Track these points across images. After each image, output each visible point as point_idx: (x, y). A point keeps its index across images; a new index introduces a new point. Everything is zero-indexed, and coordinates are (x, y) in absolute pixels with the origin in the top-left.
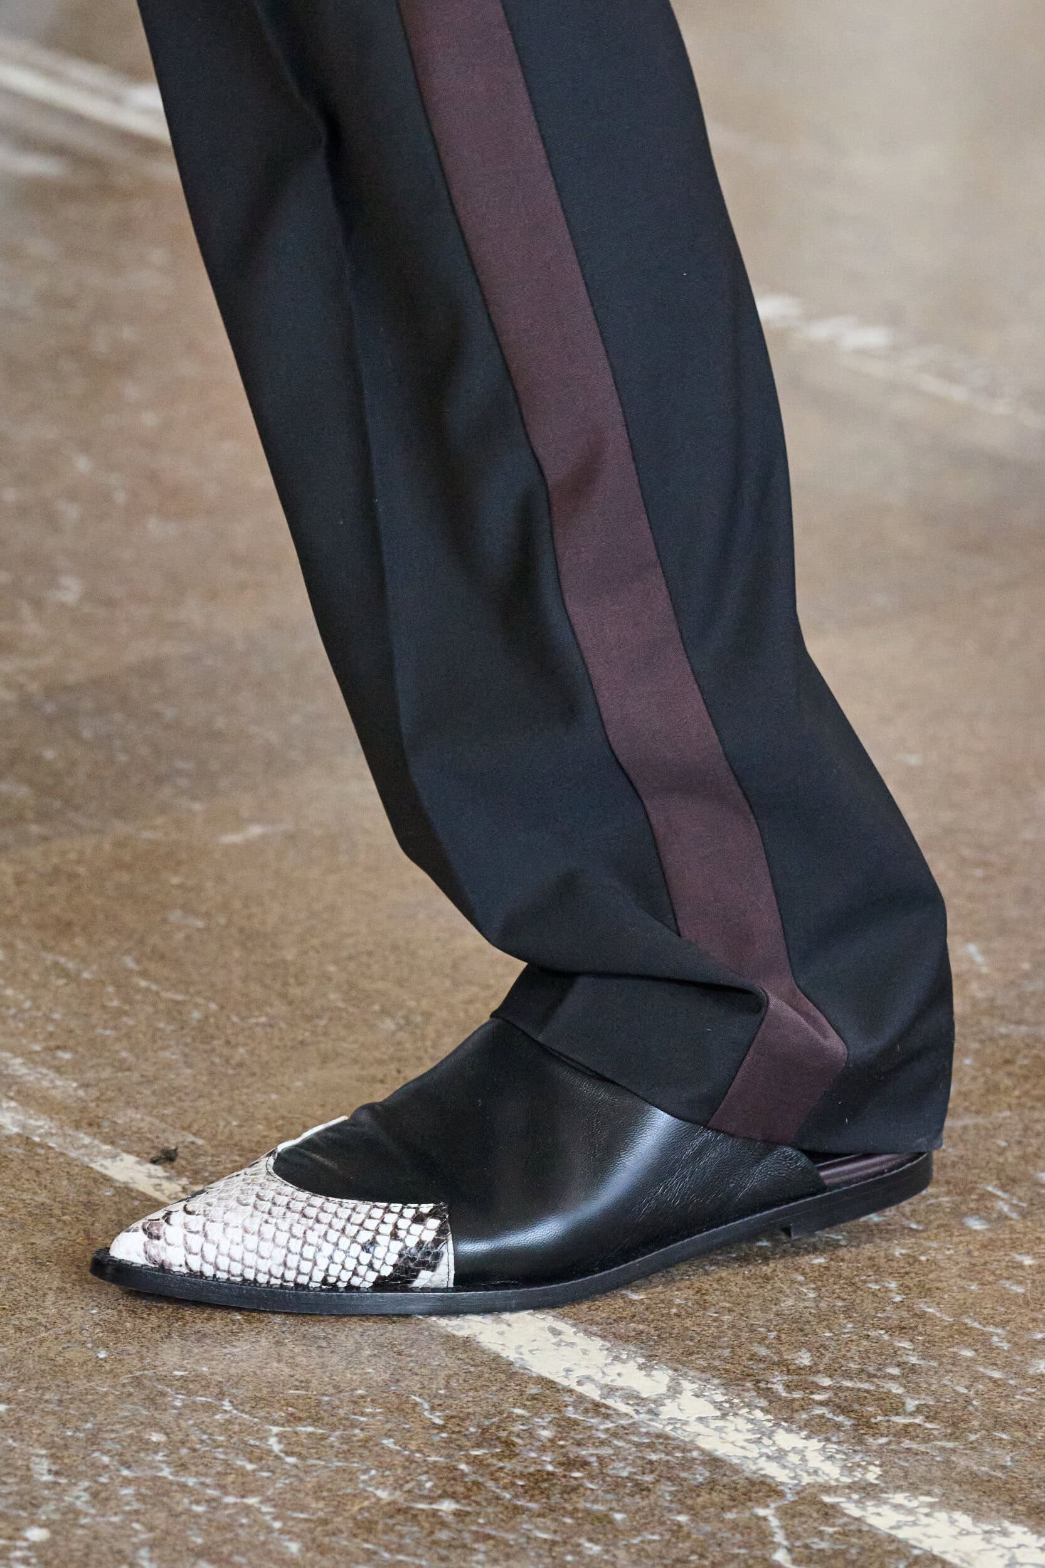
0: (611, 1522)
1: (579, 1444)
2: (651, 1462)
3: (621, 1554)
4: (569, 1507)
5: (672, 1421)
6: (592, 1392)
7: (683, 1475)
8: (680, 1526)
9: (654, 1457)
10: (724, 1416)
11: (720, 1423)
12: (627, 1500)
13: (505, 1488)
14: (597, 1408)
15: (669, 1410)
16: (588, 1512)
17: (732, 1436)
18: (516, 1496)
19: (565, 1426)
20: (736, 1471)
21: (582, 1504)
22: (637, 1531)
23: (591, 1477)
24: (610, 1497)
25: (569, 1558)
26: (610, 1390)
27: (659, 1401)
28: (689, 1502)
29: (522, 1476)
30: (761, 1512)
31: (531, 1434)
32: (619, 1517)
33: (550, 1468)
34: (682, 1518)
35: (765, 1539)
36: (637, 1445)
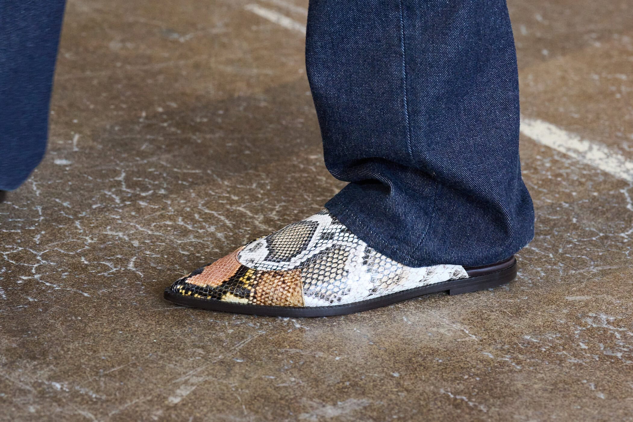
0: (572, 195)
1: (560, 168)
2: (584, 174)
3: (576, 207)
4: (557, 190)
5: (590, 159)
6: (563, 150)
7: (595, 178)
8: (595, 197)
9: (585, 172)
10: (608, 157)
11: (607, 160)
12: (576, 188)
13: (535, 184)
14: (564, 156)
15: (589, 156)
16: (563, 192)
17: (611, 164)
18: (539, 187)
19: (554, 162)
20: (613, 176)
21: (562, 190)
22: (581, 199)
23: (564, 180)
24: (571, 187)
25: (558, 209)
26: (569, 149)
27: (586, 153)
28: (598, 188)
29: (541, 180)
30: (622, 191)
31: (543, 165)
32: (574, 194)
33: (550, 177)
34: (596, 194)
35: (624, 200)
36: (579, 168)
